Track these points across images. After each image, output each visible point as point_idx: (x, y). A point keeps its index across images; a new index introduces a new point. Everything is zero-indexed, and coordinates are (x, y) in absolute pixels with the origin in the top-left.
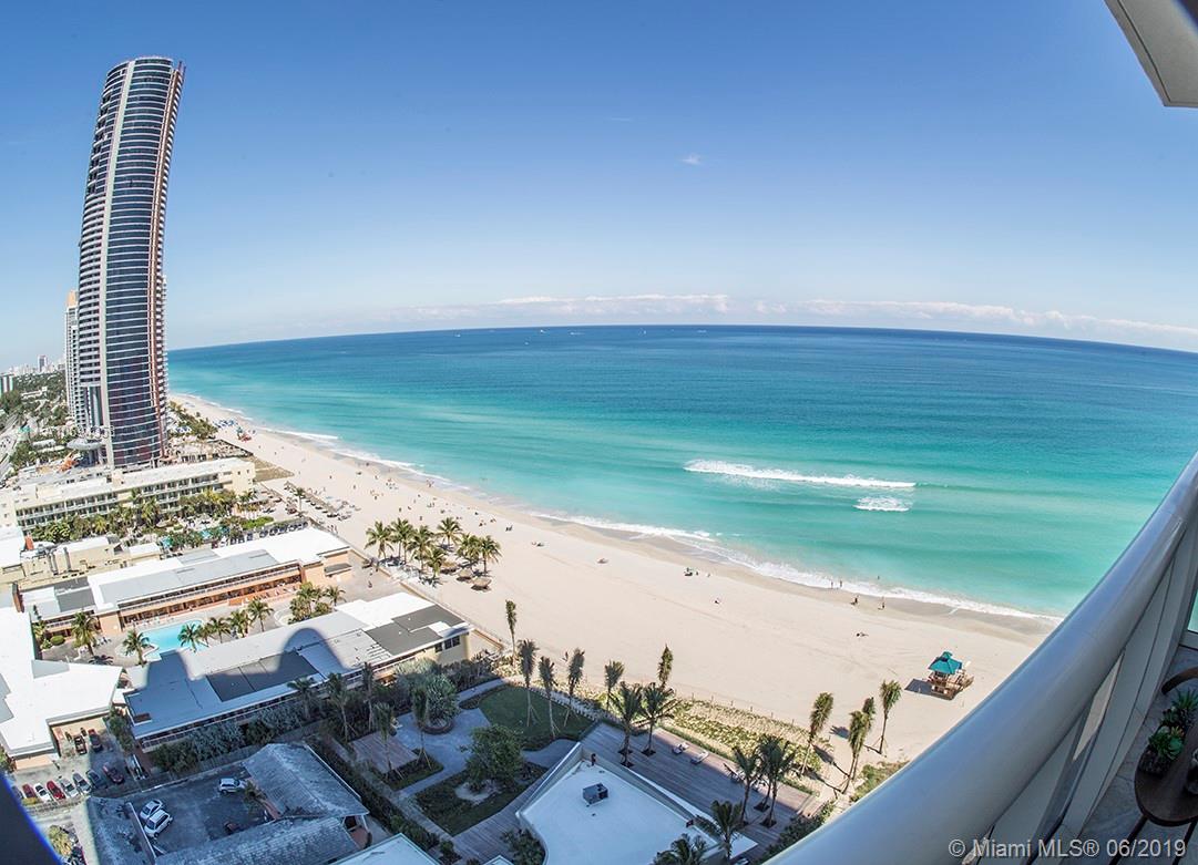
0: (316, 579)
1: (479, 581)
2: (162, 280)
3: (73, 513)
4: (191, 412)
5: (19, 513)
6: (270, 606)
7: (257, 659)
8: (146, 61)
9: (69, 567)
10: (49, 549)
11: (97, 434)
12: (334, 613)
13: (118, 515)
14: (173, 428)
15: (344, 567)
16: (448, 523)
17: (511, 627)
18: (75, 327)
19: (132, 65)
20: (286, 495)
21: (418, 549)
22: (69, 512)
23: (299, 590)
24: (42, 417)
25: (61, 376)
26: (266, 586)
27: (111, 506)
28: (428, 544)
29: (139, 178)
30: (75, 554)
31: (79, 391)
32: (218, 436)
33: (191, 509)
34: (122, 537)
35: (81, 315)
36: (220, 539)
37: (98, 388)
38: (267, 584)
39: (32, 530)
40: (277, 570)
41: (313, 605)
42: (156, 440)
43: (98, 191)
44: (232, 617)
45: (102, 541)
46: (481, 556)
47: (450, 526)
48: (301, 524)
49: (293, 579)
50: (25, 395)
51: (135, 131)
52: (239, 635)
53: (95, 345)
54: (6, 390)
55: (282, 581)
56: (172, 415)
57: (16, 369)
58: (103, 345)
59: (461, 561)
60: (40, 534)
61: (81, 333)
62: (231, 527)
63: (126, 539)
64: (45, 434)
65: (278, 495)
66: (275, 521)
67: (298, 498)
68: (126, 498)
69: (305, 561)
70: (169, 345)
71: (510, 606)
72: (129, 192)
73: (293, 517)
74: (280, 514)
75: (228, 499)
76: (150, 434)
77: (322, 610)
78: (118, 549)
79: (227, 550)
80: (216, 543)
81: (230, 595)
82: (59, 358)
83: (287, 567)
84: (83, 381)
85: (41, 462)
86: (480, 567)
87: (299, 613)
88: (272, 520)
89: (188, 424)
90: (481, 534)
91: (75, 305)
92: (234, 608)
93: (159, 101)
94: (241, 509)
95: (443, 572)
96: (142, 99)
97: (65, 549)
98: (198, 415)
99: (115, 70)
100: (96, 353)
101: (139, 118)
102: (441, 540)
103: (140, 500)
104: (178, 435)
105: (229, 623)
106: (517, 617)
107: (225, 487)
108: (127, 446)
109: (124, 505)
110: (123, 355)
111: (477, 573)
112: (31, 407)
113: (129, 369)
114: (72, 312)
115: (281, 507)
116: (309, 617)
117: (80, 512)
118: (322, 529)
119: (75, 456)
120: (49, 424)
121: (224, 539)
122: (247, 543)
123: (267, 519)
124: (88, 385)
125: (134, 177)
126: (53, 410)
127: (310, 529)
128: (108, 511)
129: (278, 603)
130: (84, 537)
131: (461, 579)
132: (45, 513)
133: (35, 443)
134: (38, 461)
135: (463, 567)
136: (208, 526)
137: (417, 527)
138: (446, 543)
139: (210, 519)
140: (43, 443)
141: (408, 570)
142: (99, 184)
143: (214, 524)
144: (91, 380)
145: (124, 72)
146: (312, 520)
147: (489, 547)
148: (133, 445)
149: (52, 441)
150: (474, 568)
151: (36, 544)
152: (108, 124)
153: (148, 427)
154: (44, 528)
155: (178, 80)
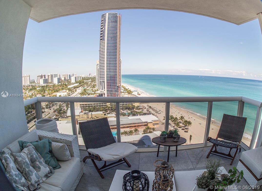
0: (150, 126)
1: (186, 130)
2: (120, 59)
3: (95, 106)
4: (127, 88)
5: (80, 105)
6: (139, 130)
7: (133, 140)
8: (111, 13)
9: (92, 117)
10: (87, 113)
11: (103, 90)
12: (153, 133)
13: (106, 108)
14: (122, 91)
15: (157, 124)
16: (182, 117)
17: (190, 141)
18: (99, 68)
19: (107, 14)
20: (147, 107)
21: (174, 122)
22: (94, 106)
23: (146, 127)
24: (89, 86)
25: (95, 78)
26: (139, 126)
27: (105, 106)
28: (177, 121)
29: (113, 38)
30: (94, 114)
31: (99, 81)
32: (133, 93)
33: (124, 108)
34: (106, 112)
35: (100, 65)
36: (130, 115)
37: (104, 81)
38: (139, 125)
39: (83, 109)
40: (142, 123)
41: (148, 131)
42: (118, 93)
43: (103, 40)
44: (129, 131)
45: (101, 112)
46: (187, 125)
47: (182, 118)
48: (150, 113)
49: (145, 125)
50: (85, 81)
51: (111, 28)
52: (130, 135)
53: (104, 72)
54: (80, 80)
55: (143, 125)
56: (122, 88)
57: (83, 75)
58: (105, 72)
59: (183, 125)
60: (85, 110)
61: (100, 69)
62: (133, 113)
63: (107, 113)
64: (90, 89)
65: (145, 107)
66: (144, 112)
67: (149, 108)
68: (109, 104)
69: (149, 121)
70: (122, 73)
71: (191, 136)
72: (111, 41)
73: (148, 112)
74: (145, 111)
75: (133, 107)
76: (116, 91)
77: (150, 132)
78: (105, 115)
79: (131, 117)
80: (129, 116)
81: (130, 127)
82: (94, 74)
83: (144, 122)
84: (100, 79)
85: (88, 95)
86: (187, 127)
87: (145, 132)
88: (143, 112)
89: (126, 90)
90: (188, 120)
91: (99, 63)
92: (130, 129)
93: (116, 22)
94: (136, 109)
95: (179, 127)
96: (111, 21)
97: (91, 113)
98: (128, 89)
99: (103, 15)
100: (104, 74)
101: (111, 25)
102: (179, 121)
103: (112, 105)
104: (123, 92)
105: (128, 132)
106: (192, 139)
107: (133, 104)
108: (110, 94)
109: (108, 106)
110: (111, 74)
111: (186, 129)
112: (87, 83)
113: (112, 78)
114: (98, 65)
115: (145, 110)
116: (147, 133)
117: (97, 106)
118: (154, 115)
119: (97, 95)
120: (91, 88)
121: (131, 115)
122: (136, 116)
123: (142, 112)
124: (102, 80)
125: (112, 38)
126: (92, 85)
127: (151, 115)
128: (104, 106)
129: (141, 129)
130: (97, 111)
131: (182, 129)
132: (87, 105)
133: (87, 91)
134: (87, 95)
135: (183, 127)
136: (128, 112)
137: (175, 117)
138: (181, 121)
139: (128, 111)
140: (89, 91)
141: (171, 126)
142: (103, 38)
143: (129, 112)
144: (102, 79)
145: (106, 15)
146: (152, 113)
147: (190, 123)
148: (112, 93)
149: (91, 91)
150: (185, 127)
151: (84, 112)
152: (104, 26)
153: (116, 90)
154: (87, 108)
155: (120, 17)
